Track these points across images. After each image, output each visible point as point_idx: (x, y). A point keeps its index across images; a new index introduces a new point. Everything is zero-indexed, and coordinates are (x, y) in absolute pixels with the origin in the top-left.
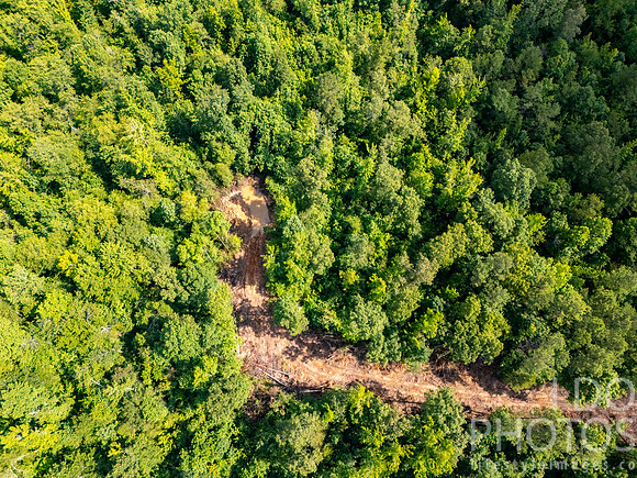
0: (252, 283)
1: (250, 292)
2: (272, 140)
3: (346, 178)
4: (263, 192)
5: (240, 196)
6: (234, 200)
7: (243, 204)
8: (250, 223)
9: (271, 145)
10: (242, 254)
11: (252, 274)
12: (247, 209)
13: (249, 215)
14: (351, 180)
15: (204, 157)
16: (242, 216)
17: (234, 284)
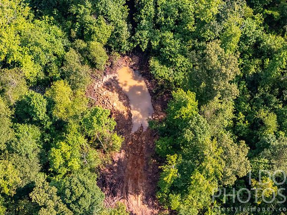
0: (136, 192)
1: (134, 202)
2: (157, 11)
3: (250, 58)
4: (144, 75)
5: (115, 80)
6: (108, 85)
7: (120, 91)
8: (130, 115)
9: (156, 17)
10: (122, 155)
11: (136, 180)
12: (125, 97)
13: (127, 104)
14: (257, 61)
15: (74, 33)
16: (120, 106)
17: (114, 194)
